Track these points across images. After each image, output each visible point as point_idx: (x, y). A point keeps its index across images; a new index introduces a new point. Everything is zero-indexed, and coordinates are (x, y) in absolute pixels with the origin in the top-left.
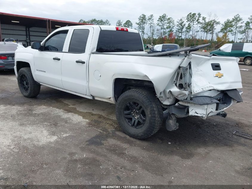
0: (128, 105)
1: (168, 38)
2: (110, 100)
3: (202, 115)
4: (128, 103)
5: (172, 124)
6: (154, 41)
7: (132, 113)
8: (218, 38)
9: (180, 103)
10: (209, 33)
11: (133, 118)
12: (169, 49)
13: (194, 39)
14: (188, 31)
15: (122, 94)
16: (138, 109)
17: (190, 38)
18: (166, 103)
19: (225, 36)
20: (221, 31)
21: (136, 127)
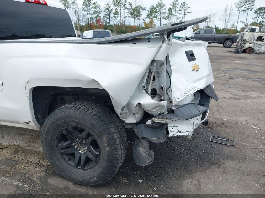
0: (65, 132)
1: (96, 24)
2: (29, 126)
3: (188, 133)
4: (63, 128)
5: (144, 155)
6: (81, 27)
7: (73, 144)
8: (145, 24)
9: (155, 120)
10: (137, 19)
11: (76, 153)
12: (101, 36)
13: (123, 25)
14: (115, 17)
15: (50, 116)
16: (85, 137)
17: (119, 24)
18: (131, 120)
19: (152, 21)
20: (147, 17)
21: (83, 168)
